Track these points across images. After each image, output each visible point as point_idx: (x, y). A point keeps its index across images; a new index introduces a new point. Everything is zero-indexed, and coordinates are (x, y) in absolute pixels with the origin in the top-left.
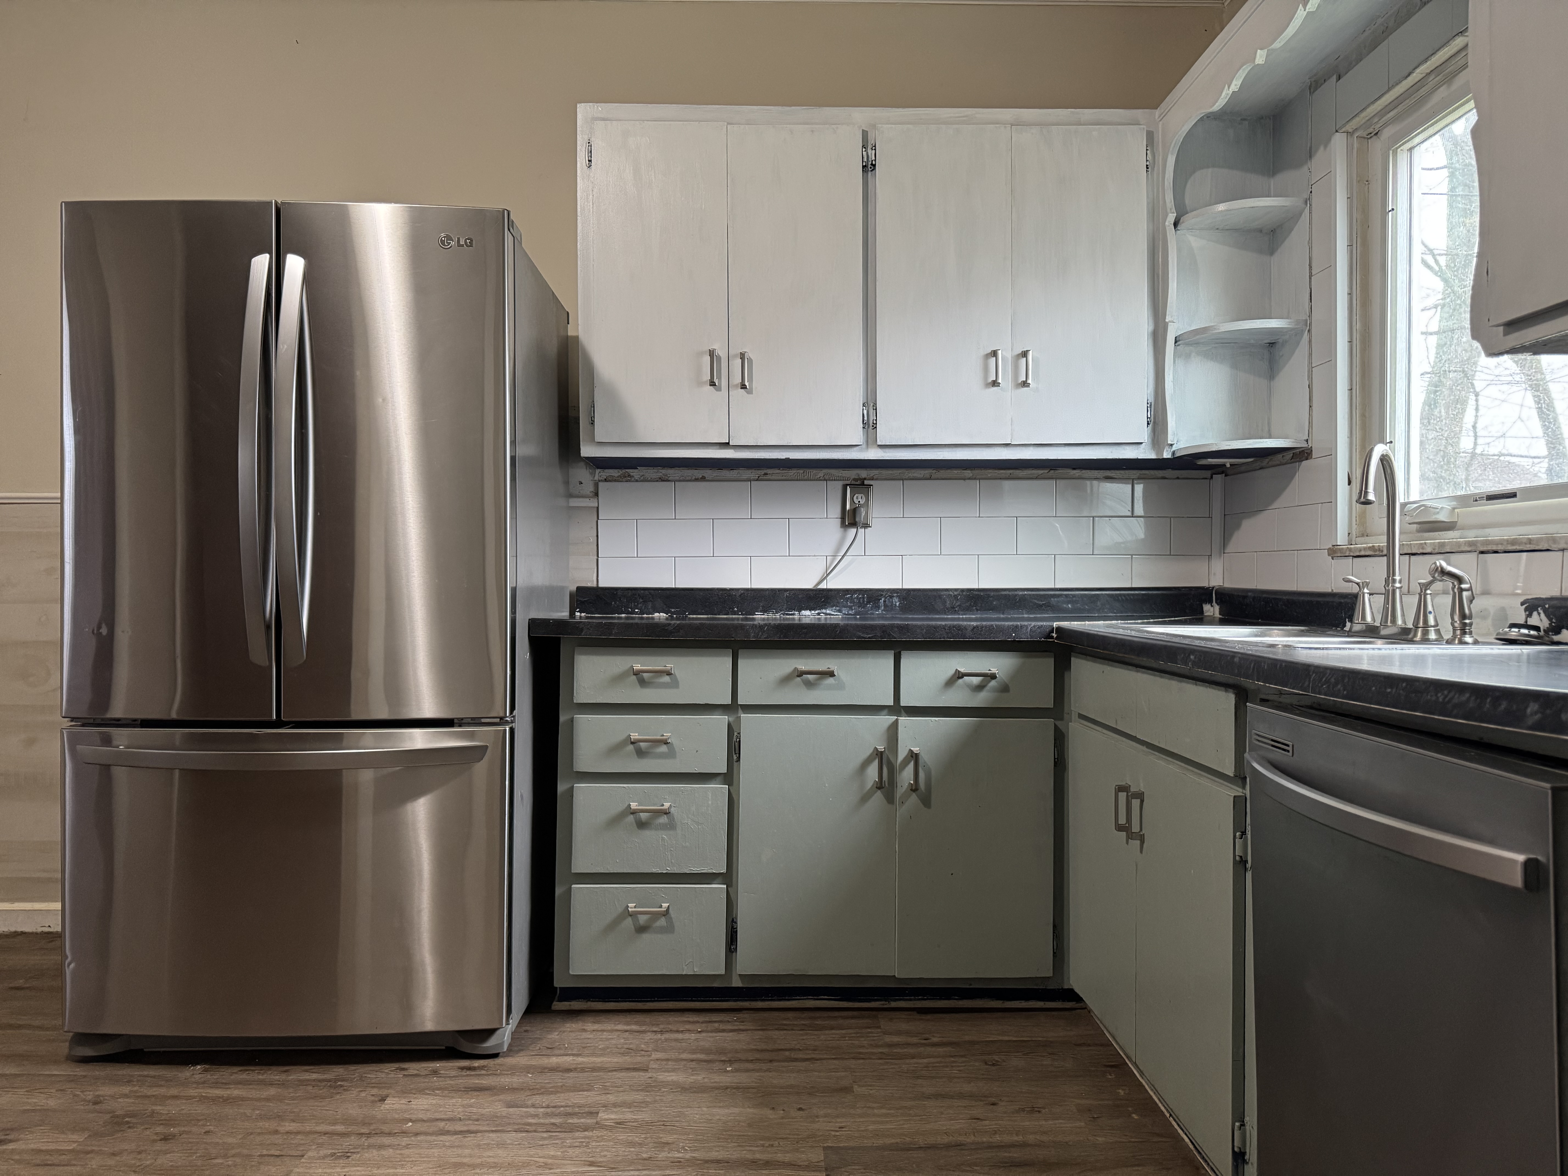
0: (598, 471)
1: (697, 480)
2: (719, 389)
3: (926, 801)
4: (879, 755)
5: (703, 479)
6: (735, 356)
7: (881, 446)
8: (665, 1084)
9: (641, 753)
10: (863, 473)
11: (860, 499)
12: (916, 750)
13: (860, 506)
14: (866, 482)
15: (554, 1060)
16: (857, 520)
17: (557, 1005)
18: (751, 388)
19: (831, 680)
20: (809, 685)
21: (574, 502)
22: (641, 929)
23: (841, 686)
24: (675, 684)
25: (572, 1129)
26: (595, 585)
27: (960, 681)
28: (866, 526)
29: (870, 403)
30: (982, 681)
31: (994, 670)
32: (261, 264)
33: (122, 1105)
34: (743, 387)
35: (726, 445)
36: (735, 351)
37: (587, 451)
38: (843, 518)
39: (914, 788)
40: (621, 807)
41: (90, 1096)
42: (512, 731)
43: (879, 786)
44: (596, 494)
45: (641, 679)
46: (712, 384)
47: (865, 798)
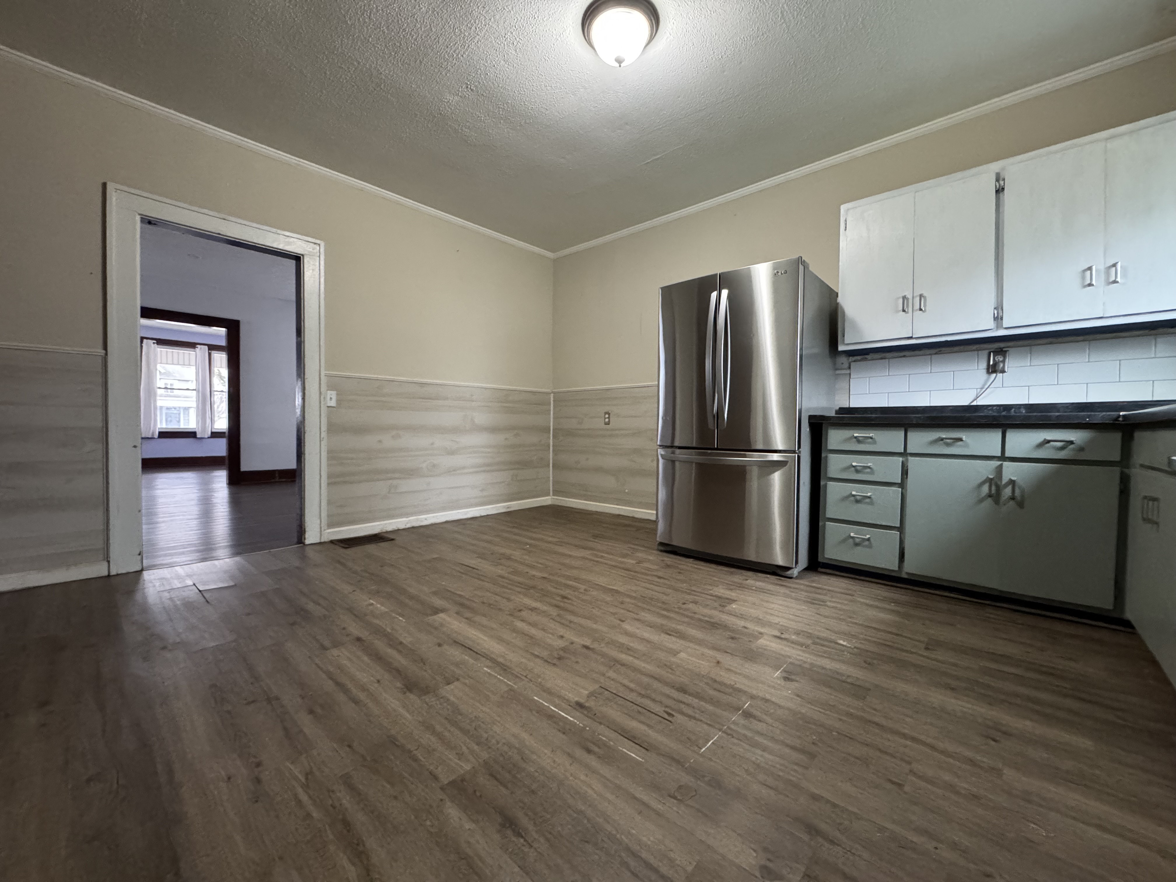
0: (851, 357)
1: (901, 357)
2: (907, 313)
3: (1021, 504)
4: (990, 481)
5: (904, 356)
6: (916, 296)
7: (1006, 328)
8: (859, 601)
9: (857, 471)
10: (1002, 345)
11: (1000, 358)
12: (1013, 478)
13: (999, 361)
14: (1004, 349)
15: (814, 585)
16: (997, 368)
17: (820, 570)
18: (925, 310)
19: (960, 443)
20: (948, 445)
21: (838, 372)
22: (857, 545)
23: (967, 446)
24: (875, 442)
25: (813, 604)
26: (848, 406)
27: (1048, 445)
28: (1003, 371)
29: (999, 307)
30: (1064, 445)
31: (1072, 439)
32: (714, 295)
33: (669, 563)
34: (921, 310)
35: (911, 338)
36: (917, 293)
37: (841, 348)
38: (988, 369)
39: (1013, 498)
40: (848, 493)
41: (662, 559)
42: (799, 457)
43: (990, 495)
44: (849, 368)
45: (858, 440)
46: (904, 311)
47: (981, 501)
